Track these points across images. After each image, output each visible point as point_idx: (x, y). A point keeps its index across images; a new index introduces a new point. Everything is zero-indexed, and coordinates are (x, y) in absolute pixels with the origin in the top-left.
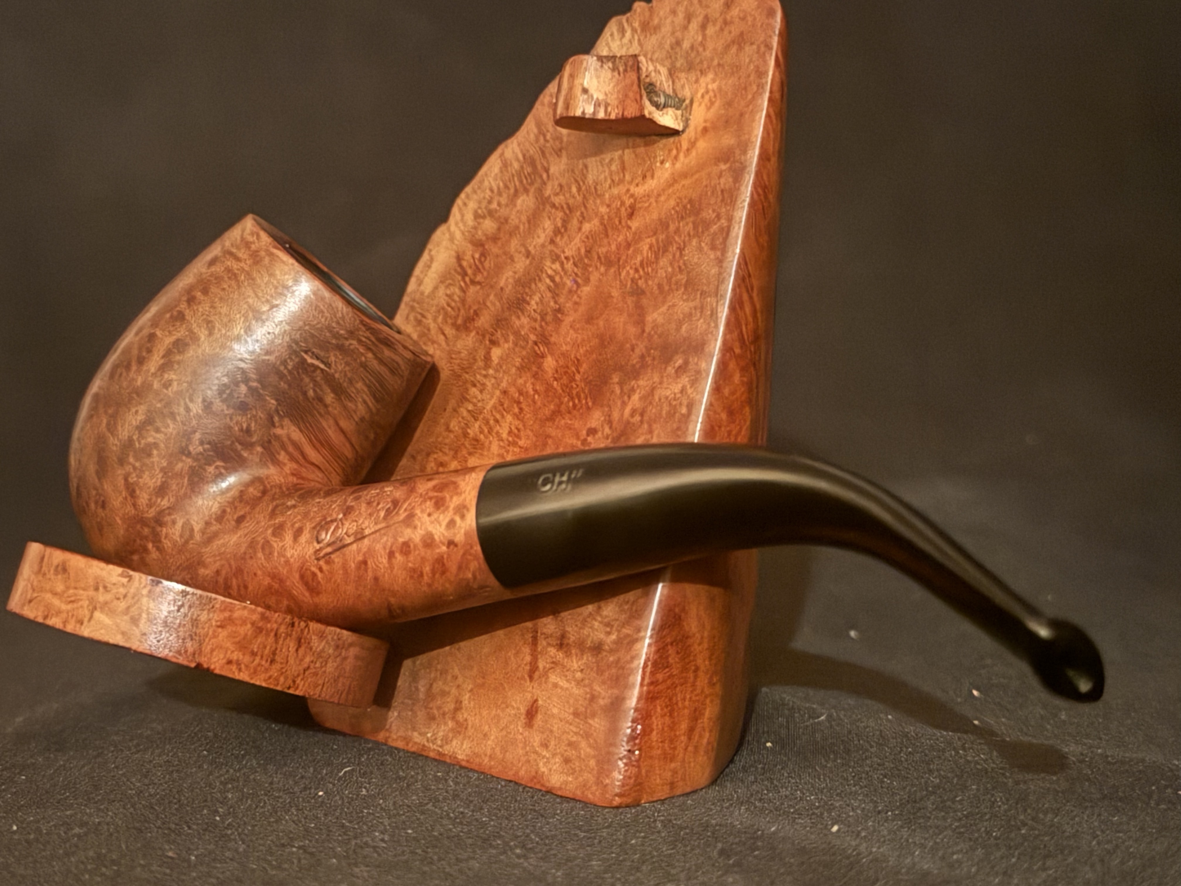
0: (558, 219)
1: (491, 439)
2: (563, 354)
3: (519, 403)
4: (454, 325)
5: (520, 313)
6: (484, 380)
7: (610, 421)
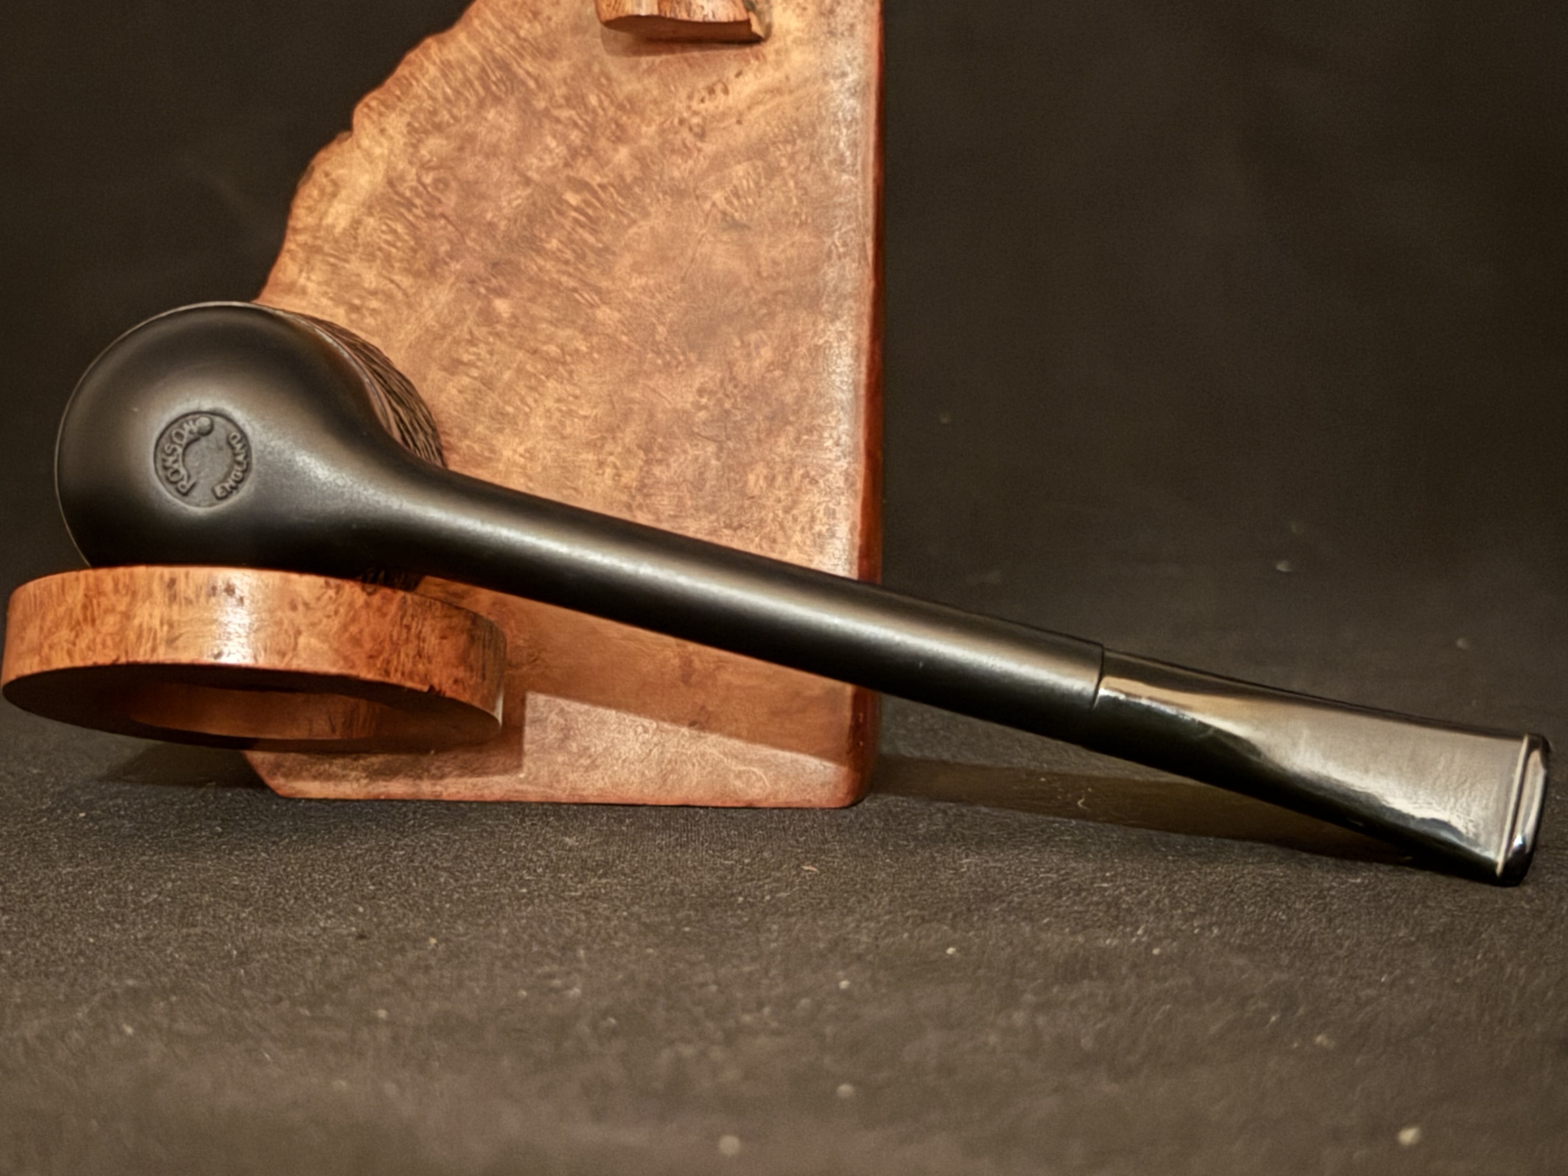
0: (572, 137)
1: (527, 409)
2: (627, 302)
3: (564, 363)
4: (407, 271)
5: (533, 254)
6: (491, 339)
7: (733, 378)
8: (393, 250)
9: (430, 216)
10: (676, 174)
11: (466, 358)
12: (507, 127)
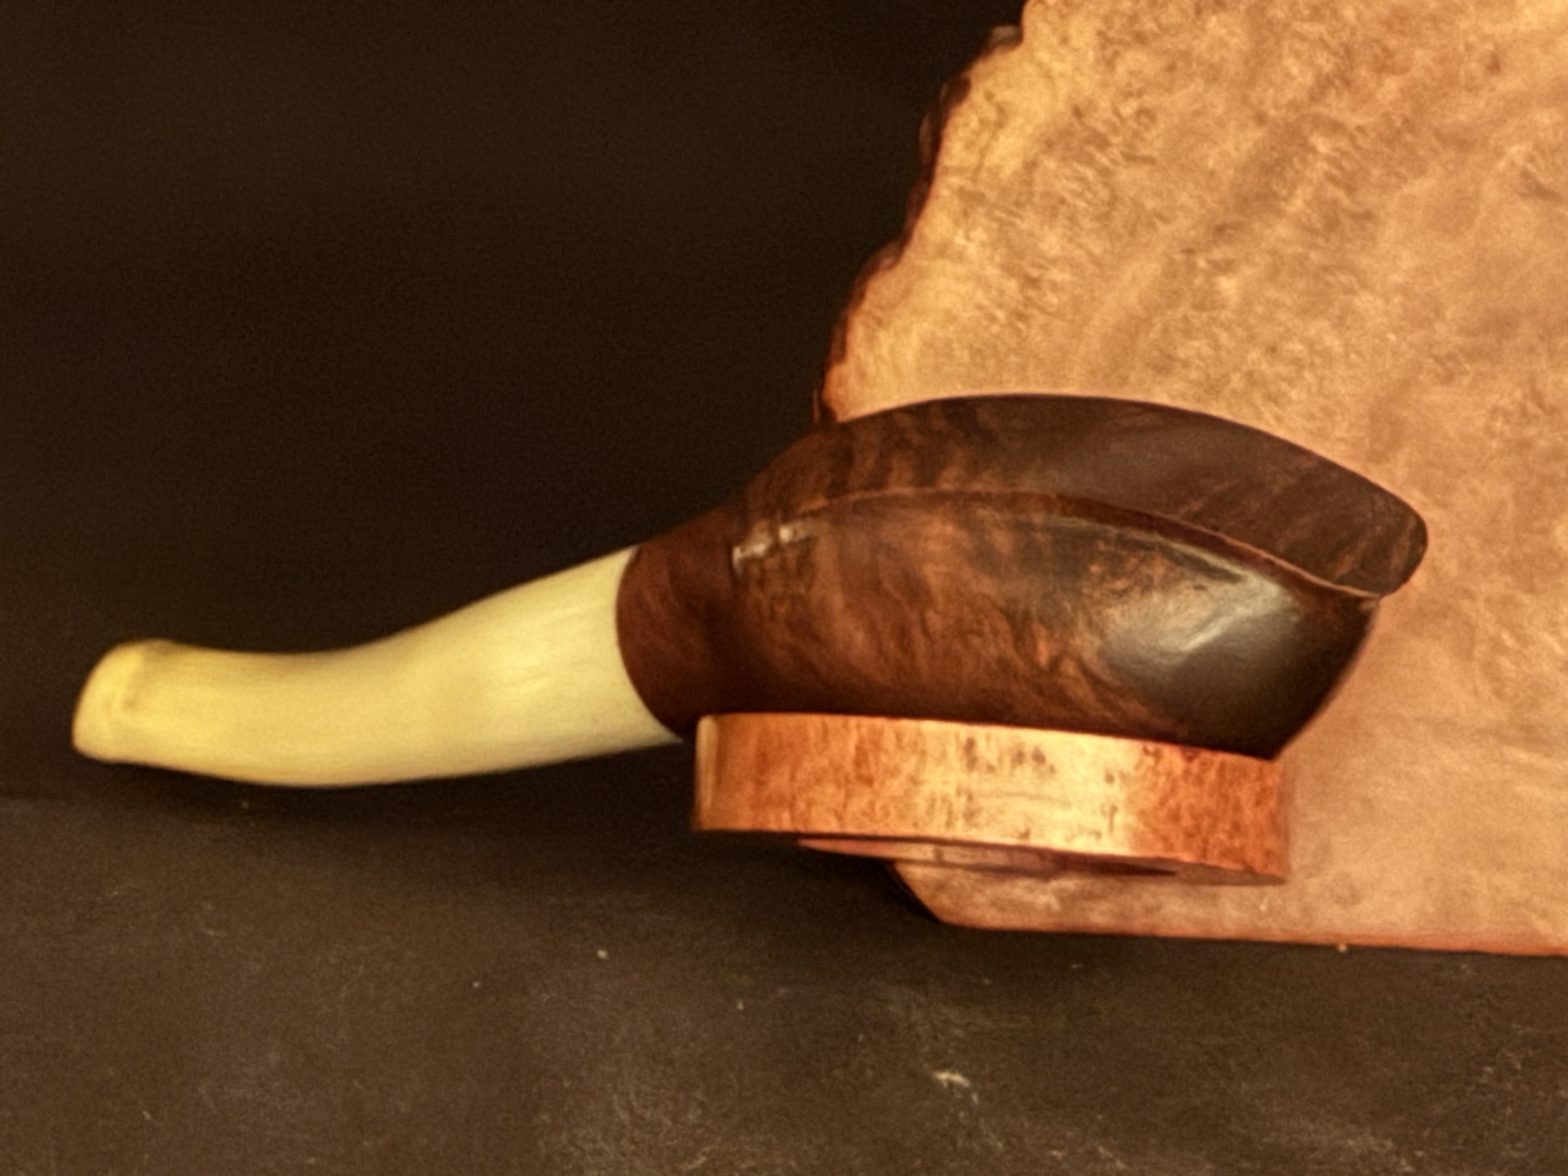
0: (1322, 61)
2: (1396, 289)
3: (1312, 367)
4: (1100, 232)
5: (1270, 217)
6: (1215, 330)
7: (1537, 397)
8: (1082, 204)
9: (1131, 158)
10: (1462, 117)
11: (1181, 353)
12: (1234, 42)
